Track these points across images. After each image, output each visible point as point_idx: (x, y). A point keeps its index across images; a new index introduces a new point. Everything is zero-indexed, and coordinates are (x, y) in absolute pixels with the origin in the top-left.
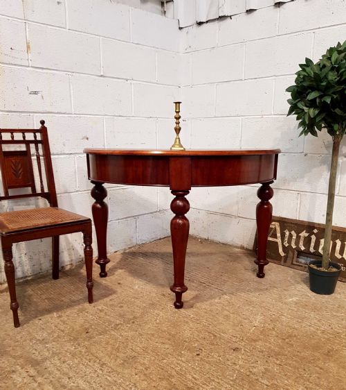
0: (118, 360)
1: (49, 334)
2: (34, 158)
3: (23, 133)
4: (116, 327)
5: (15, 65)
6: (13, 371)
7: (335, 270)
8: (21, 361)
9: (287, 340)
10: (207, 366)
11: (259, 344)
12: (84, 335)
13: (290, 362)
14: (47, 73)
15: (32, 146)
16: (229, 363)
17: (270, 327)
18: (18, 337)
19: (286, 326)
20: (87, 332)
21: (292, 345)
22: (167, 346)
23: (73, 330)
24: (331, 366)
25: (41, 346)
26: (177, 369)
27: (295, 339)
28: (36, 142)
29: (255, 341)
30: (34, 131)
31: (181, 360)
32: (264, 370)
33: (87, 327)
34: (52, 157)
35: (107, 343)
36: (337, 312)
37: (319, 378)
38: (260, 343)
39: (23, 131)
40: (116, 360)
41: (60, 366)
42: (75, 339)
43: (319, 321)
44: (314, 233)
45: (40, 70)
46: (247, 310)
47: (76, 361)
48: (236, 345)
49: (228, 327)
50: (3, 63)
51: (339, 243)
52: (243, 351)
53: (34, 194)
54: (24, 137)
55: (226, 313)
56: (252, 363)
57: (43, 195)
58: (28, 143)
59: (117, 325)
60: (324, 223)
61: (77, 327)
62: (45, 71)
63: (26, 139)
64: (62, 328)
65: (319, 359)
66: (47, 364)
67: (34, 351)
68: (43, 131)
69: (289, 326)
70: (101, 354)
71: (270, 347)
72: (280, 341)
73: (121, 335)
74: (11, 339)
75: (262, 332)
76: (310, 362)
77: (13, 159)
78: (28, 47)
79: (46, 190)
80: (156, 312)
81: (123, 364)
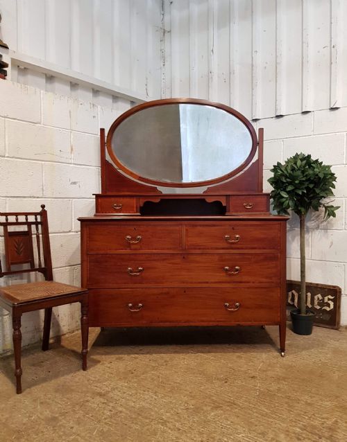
0: (167, 389)
2: (34, 236)
3: (26, 216)
5: (62, 162)
6: (87, 401)
7: (311, 314)
11: (269, 373)
14: (83, 168)
15: (33, 227)
28: (36, 223)
30: (36, 214)
34: (50, 235)
39: (26, 214)
41: (122, 396)
42: (125, 378)
45: (79, 166)
48: (253, 374)
51: (309, 294)
52: (259, 378)
53: (33, 269)
54: (27, 219)
57: (40, 270)
58: (29, 224)
60: (300, 280)
62: (82, 166)
63: (29, 221)
68: (43, 214)
77: (17, 239)
78: (72, 150)
79: (43, 266)
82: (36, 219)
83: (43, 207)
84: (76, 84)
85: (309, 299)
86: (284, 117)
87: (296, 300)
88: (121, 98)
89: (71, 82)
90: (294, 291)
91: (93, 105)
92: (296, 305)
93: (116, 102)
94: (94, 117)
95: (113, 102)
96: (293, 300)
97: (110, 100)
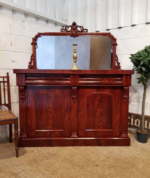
0: (50, 172)
1: (19, 162)
4: (47, 158)
5: (6, 51)
8: (9, 174)
9: (117, 161)
10: (87, 173)
12: (34, 162)
13: (119, 170)
14: (18, 54)
15: (2, 84)
16: (95, 171)
17: (110, 156)
18: (6, 164)
19: (116, 155)
20: (36, 161)
21: (119, 163)
22: (69, 165)
23: (29, 160)
24: (135, 170)
25: (16, 167)
26: (74, 174)
27: (120, 160)
28: (4, 82)
29: (104, 161)
31: (76, 171)
32: (109, 174)
33: (35, 158)
35: (44, 165)
36: (135, 148)
37: (130, 175)
38: (106, 162)
40: (49, 172)
41: (26, 176)
42: (31, 164)
43: (129, 152)
44: (132, 117)
45: (16, 53)
46: (100, 149)
47: (32, 173)
49: (93, 156)
50: (1, 50)
52: (100, 166)
55: (92, 150)
56: (104, 171)
57: (5, 105)
59: (48, 157)
61: (31, 159)
62: (18, 53)
64: (25, 159)
65: (130, 168)
66: (20, 175)
67: (14, 170)
69: (117, 155)
70: (43, 170)
71: (110, 164)
72: (114, 161)
73: (50, 161)
74: (3, 165)
75: (107, 158)
76: (126, 169)
78: (11, 44)
80: (63, 151)
81: (52, 173)
82: (4, 80)
83: (8, 74)
84: (15, 10)
85: (146, 124)
86: (122, 28)
87: (139, 124)
88: (40, 18)
89: (12, 9)
90: (138, 120)
91: (23, 21)
92: (139, 126)
93: (38, 21)
94: (24, 27)
95: (36, 20)
96: (137, 124)
97: (34, 20)
